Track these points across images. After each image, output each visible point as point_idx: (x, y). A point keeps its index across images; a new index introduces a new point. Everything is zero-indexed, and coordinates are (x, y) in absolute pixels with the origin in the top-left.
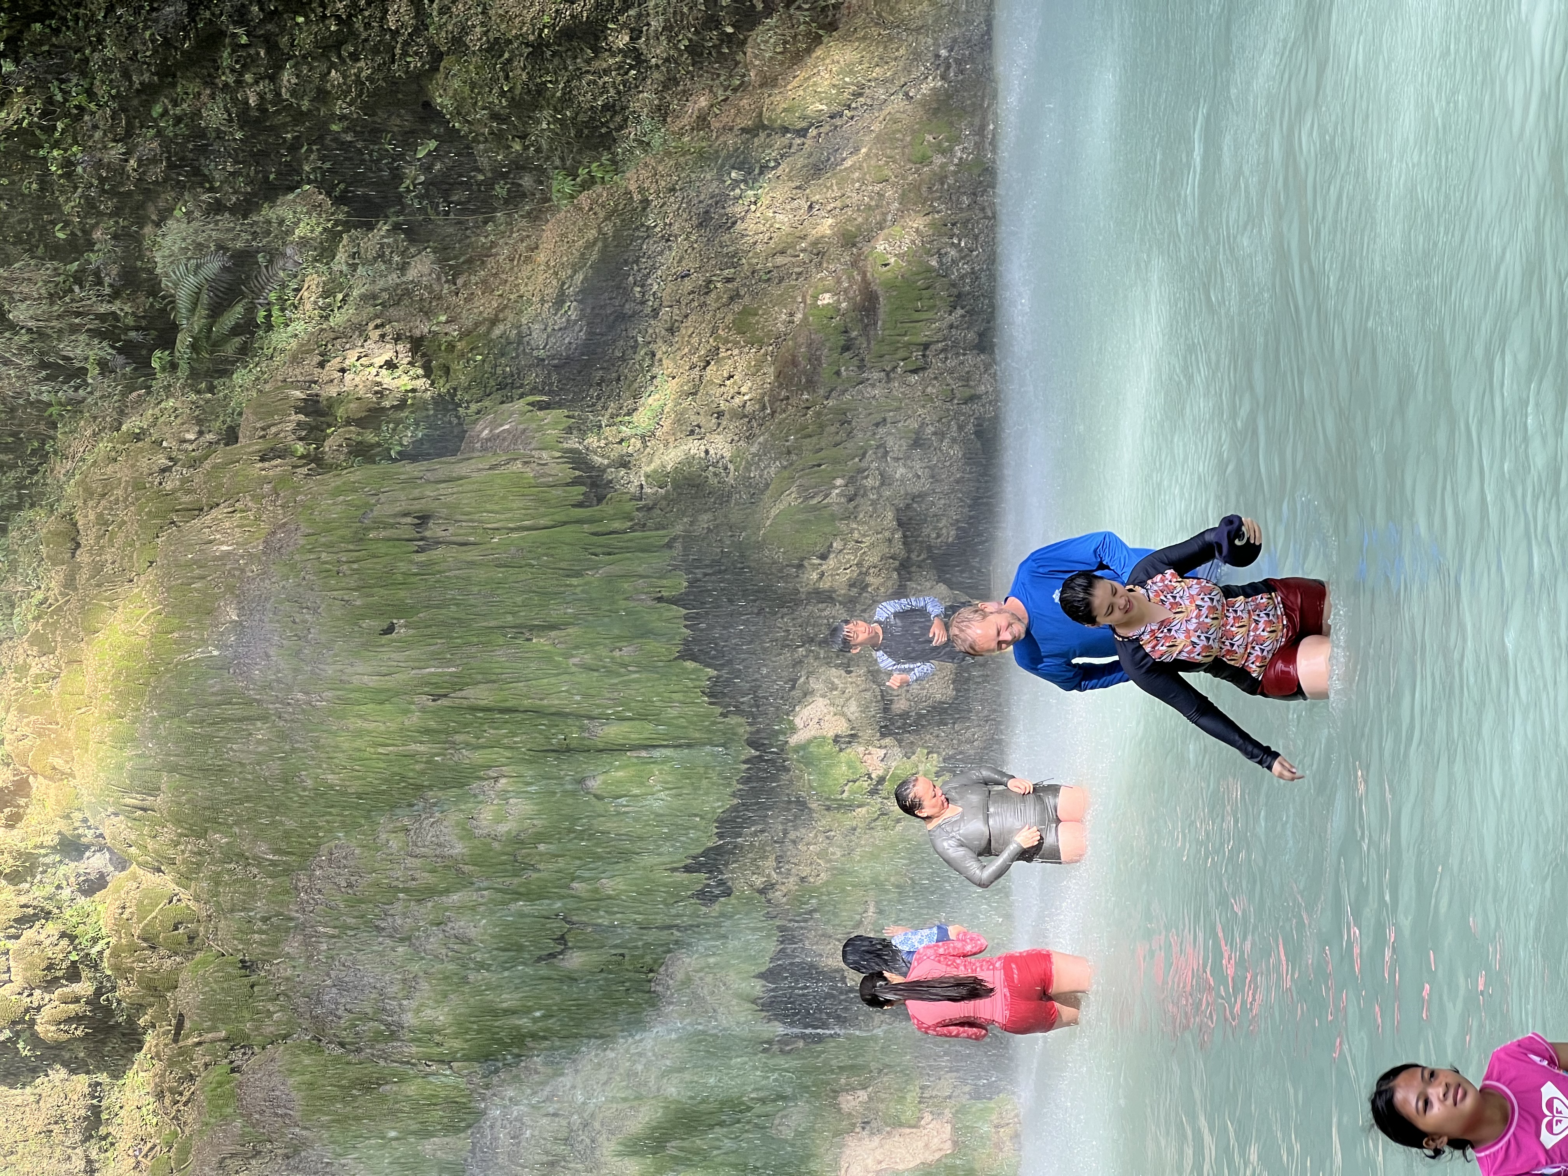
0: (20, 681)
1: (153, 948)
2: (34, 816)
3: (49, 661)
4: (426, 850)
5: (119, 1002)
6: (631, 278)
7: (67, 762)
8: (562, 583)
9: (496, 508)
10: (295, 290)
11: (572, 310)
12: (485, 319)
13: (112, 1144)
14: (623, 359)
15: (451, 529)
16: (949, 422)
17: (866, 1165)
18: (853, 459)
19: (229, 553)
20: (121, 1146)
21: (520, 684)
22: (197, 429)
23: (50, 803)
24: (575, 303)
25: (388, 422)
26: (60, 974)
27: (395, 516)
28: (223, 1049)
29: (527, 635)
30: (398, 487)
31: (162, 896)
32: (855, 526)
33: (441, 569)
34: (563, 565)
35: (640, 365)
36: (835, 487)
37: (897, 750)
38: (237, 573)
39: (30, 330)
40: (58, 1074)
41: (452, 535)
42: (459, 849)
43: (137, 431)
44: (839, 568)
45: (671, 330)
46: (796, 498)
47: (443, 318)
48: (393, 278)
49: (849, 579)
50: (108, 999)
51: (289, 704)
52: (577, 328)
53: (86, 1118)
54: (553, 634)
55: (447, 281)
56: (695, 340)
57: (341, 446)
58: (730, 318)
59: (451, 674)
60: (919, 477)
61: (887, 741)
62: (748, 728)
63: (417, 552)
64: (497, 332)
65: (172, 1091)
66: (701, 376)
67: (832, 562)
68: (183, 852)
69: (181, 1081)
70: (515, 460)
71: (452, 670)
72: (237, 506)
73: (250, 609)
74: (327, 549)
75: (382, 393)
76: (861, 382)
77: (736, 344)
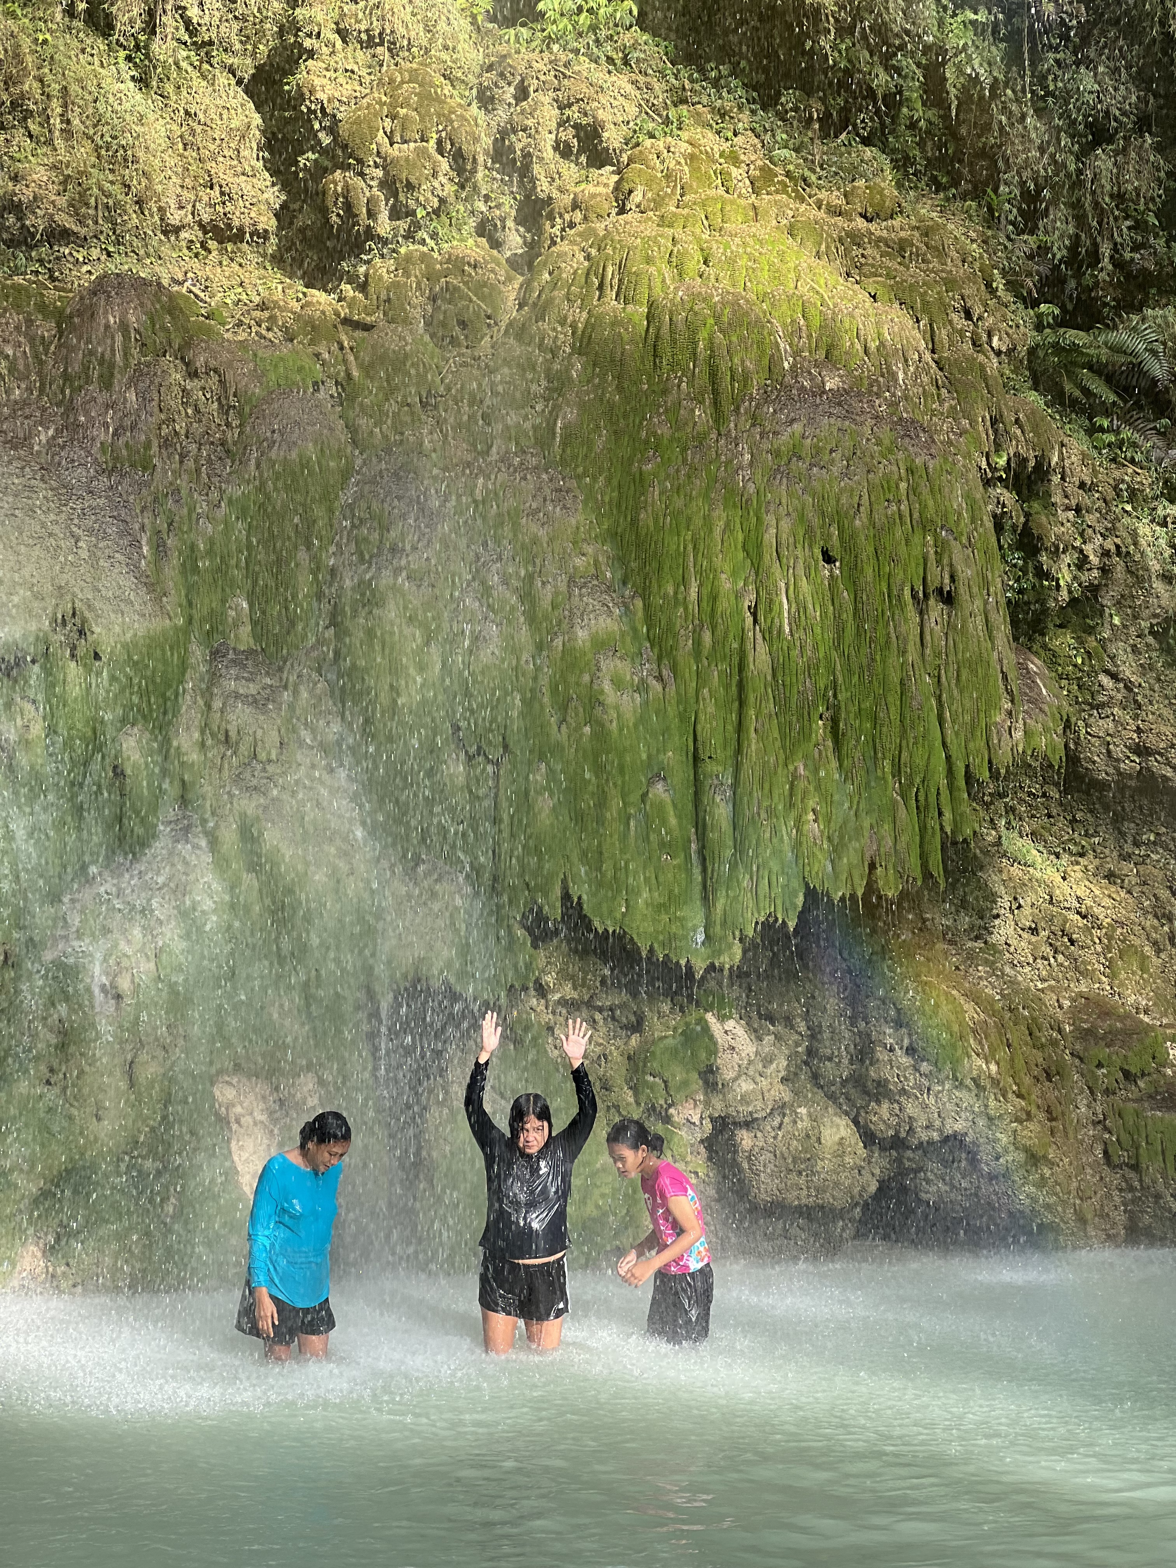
0: (721, 156)
1: (433, 299)
2: (570, 171)
3: (745, 187)
4: (577, 599)
5: (368, 262)
6: (1164, 830)
7: (638, 206)
8: (887, 754)
9: (963, 679)
10: (1133, 459)
11: (1131, 764)
12: (1117, 666)
13: (197, 255)
14: (1074, 821)
15: (937, 628)
16: (1056, 1194)
17: (234, 1106)
18: (1016, 1085)
19: (896, 380)
20: (196, 264)
22: (1004, 349)
23: (591, 189)
24: (1138, 767)
25: (1024, 559)
26: (402, 197)
27: (951, 565)
28: (338, 373)
29: (827, 715)
30: (979, 568)
31: (495, 308)
33: (896, 617)
34: (905, 755)
35: (1070, 840)
36: (987, 1062)
37: (699, 1136)
39: (1080, 172)
40: (274, 196)
42: (582, 635)
43: (994, 285)
44: (898, 1068)
45: (1110, 876)
46: (972, 1019)
47: (1116, 621)
48: (1155, 566)
49: (887, 1080)
50: (371, 250)
51: (737, 445)
53: (229, 227)
54: (830, 743)
55: (1152, 626)
56: (1107, 902)
57: (1004, 506)
58: (1137, 942)
59: (781, 627)
60: (997, 1159)
61: (708, 1126)
62: (728, 966)
63: (912, 589)
64: (1105, 680)
65: (272, 319)
66: (1069, 909)
68: (554, 329)
69: (285, 329)
70: (1012, 701)
71: (787, 629)
72: (944, 391)
73: (839, 404)
74: (913, 490)
75: (1055, 553)
76: (1092, 1092)
77: (1109, 948)
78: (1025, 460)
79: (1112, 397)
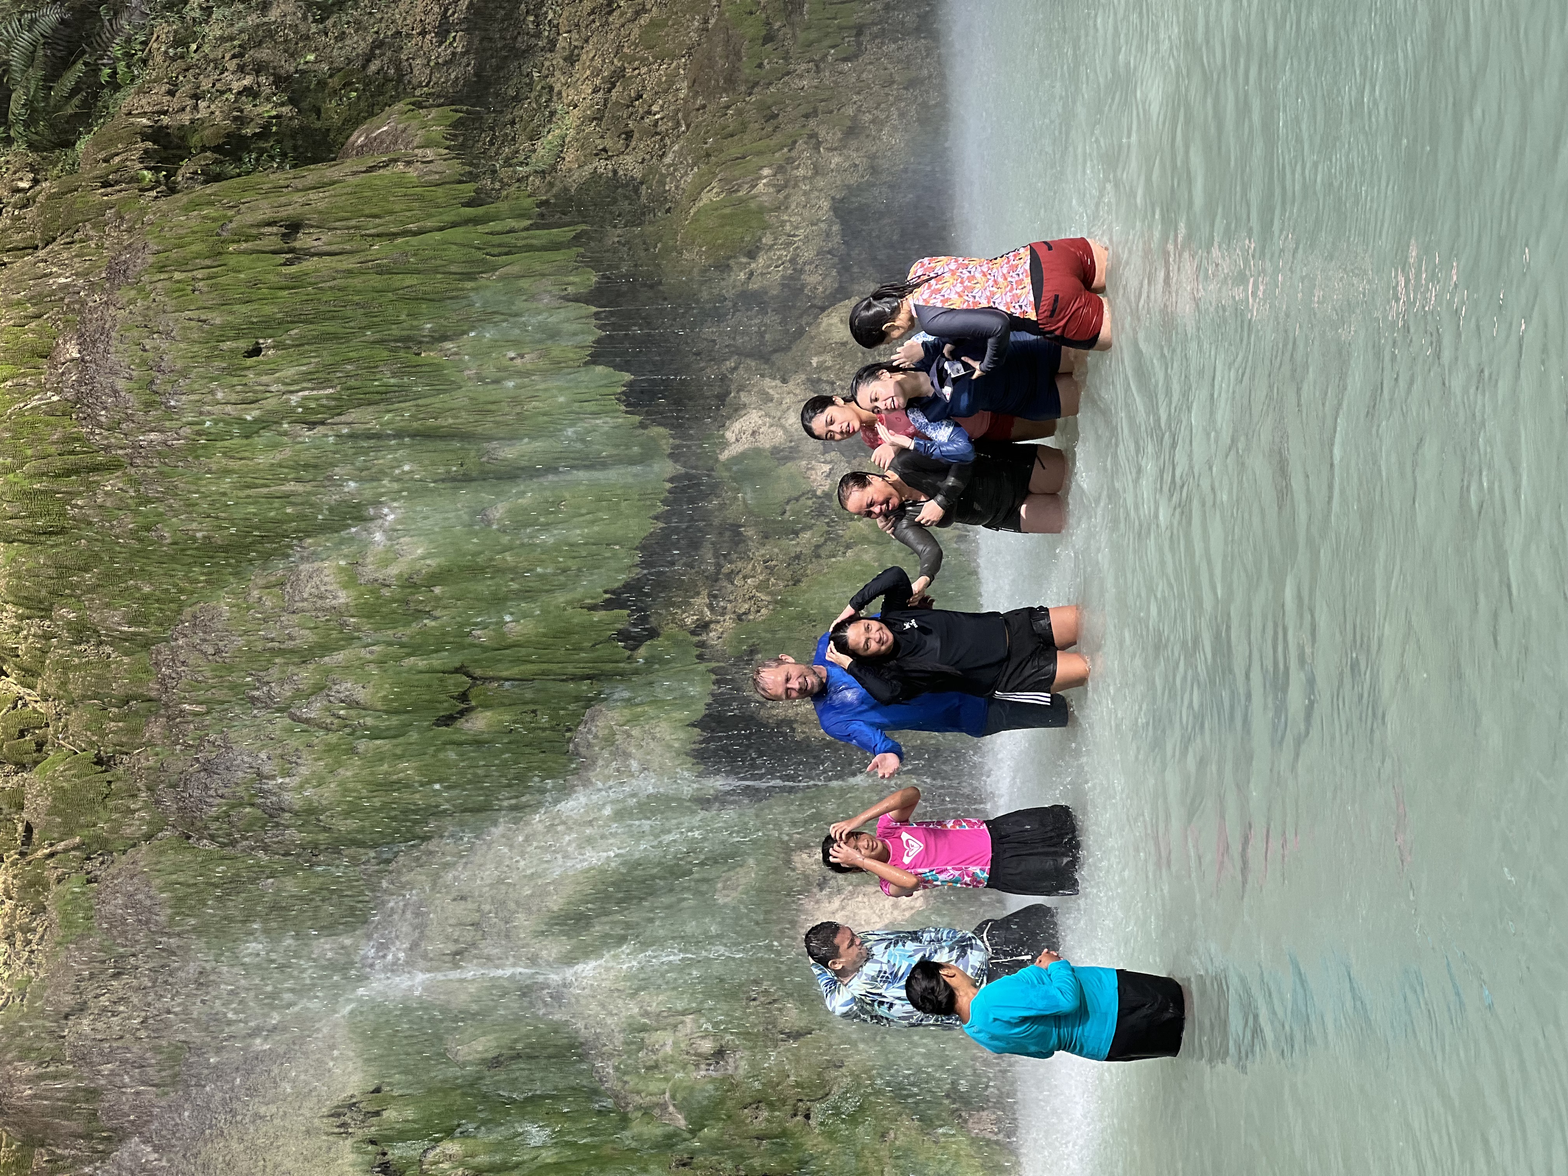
4: (305, 604)
6: (523, 6)
8: (453, 286)
10: (142, 43)
11: (458, 42)
12: (358, 55)
14: (517, 99)
16: (889, 108)
18: (782, 149)
19: (66, 286)
21: (408, 404)
22: (31, 176)
24: (460, 33)
25: (250, 152)
30: (259, 197)
32: (786, 218)
33: (313, 280)
34: (453, 268)
35: (537, 101)
36: (761, 178)
37: (844, 465)
38: (77, 306)
45: (571, 59)
46: (718, 194)
47: (311, 57)
48: (253, 19)
51: (141, 446)
52: (465, 60)
55: (315, 21)
56: (598, 61)
57: (195, 173)
58: (636, 32)
59: (328, 397)
62: (671, 440)
63: (284, 264)
64: (373, 67)
66: (606, 100)
67: (761, 260)
69: (33, 916)
70: (396, 161)
71: (331, 391)
72: (76, 236)
73: (94, 342)
74: (182, 265)
75: (241, 120)
76: (788, 73)
77: (644, 61)
78: (146, 151)
79: (80, 66)
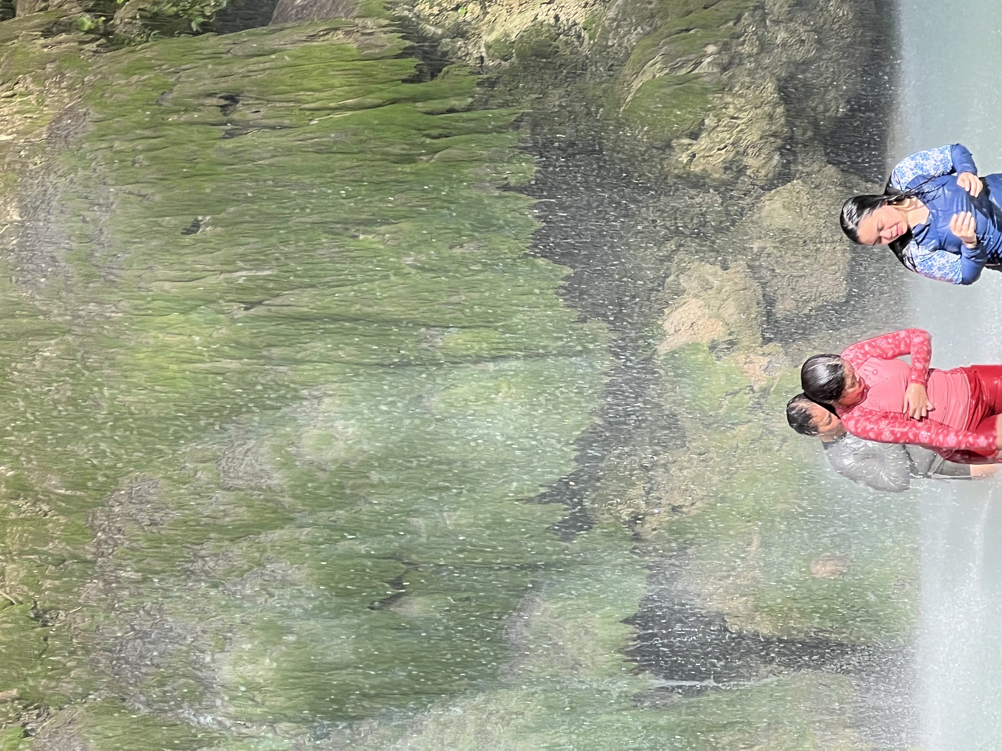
9: (314, 85)
15: (263, 111)
27: (198, 96)
32: (729, 99)
41: (264, 118)
49: (724, 161)
57: (134, 18)
67: (704, 142)
